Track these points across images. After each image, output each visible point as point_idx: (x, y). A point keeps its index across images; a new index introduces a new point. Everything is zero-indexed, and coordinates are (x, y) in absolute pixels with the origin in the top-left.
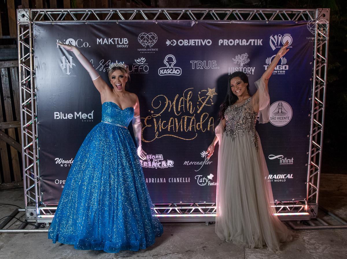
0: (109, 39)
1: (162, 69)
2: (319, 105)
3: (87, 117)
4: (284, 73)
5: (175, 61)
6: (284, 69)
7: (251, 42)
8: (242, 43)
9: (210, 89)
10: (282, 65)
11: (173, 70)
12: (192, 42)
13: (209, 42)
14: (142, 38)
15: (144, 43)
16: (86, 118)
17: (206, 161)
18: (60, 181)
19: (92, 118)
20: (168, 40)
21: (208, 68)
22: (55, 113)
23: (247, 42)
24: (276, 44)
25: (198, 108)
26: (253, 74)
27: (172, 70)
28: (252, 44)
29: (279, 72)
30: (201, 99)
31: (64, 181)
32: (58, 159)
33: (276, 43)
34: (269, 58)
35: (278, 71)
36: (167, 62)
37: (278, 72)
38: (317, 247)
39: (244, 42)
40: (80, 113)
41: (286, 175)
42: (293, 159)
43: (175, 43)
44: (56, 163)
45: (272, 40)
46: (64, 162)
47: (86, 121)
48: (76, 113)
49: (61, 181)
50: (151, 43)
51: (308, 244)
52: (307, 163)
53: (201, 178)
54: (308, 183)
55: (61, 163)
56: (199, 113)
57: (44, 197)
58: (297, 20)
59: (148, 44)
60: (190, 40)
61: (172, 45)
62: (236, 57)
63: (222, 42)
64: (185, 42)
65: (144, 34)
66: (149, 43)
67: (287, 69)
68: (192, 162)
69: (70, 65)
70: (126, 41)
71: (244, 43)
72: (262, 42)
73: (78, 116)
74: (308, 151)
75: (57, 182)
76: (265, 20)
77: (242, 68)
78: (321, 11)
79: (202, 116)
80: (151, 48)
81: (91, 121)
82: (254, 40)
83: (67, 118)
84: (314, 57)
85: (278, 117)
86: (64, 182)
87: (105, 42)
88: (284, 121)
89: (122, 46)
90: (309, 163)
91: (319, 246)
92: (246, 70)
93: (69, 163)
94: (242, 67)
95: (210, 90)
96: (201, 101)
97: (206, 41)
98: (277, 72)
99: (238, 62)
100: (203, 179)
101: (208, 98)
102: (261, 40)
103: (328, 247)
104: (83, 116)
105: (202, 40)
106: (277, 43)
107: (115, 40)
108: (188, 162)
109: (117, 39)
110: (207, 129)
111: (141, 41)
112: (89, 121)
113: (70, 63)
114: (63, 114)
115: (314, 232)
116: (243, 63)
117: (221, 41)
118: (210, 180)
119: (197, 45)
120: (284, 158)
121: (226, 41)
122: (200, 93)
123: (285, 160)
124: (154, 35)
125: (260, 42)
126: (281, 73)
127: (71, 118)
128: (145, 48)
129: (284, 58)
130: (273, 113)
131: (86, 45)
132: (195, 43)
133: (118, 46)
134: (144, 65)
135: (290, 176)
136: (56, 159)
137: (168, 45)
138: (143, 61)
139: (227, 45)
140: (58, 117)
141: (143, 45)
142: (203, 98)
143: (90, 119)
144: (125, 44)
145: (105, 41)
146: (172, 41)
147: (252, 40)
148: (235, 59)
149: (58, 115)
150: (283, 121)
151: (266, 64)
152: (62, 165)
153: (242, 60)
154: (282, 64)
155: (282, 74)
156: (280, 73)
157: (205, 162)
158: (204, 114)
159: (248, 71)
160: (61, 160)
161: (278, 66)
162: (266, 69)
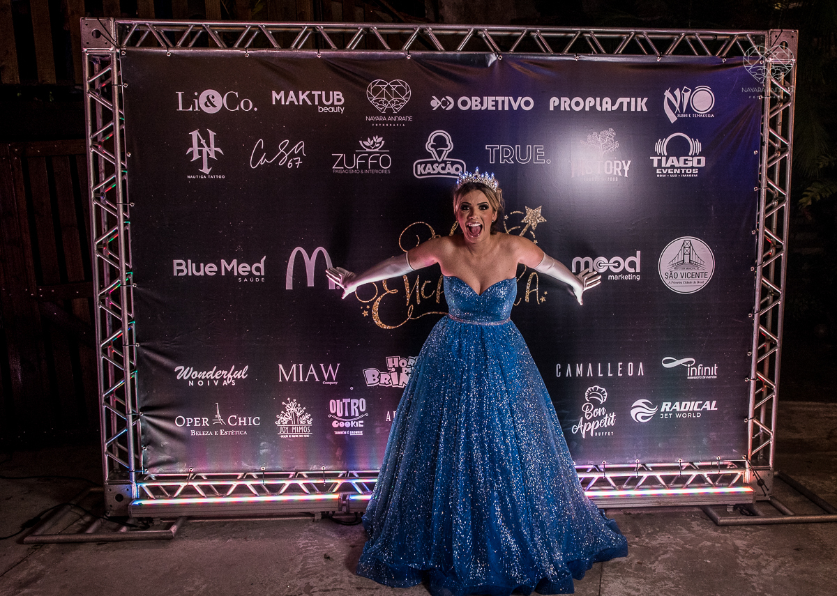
0: (300, 92)
1: (421, 163)
2: (774, 246)
3: (250, 272)
4: (696, 174)
5: (450, 146)
6: (695, 165)
7: (621, 104)
8: (601, 105)
9: (531, 208)
10: (692, 156)
11: (446, 165)
12: (489, 103)
13: (527, 103)
14: (376, 91)
15: (381, 103)
16: (247, 274)
18: (188, 419)
19: (263, 274)
20: (434, 97)
21: (525, 161)
22: (176, 262)
23: (613, 104)
24: (678, 109)
26: (626, 175)
27: (443, 165)
28: (625, 109)
29: (685, 171)
31: (197, 420)
32: (183, 367)
33: (677, 106)
34: (662, 141)
35: (683, 170)
36: (432, 146)
37: (683, 172)
38: (764, 563)
39: (607, 103)
40: (235, 262)
41: (701, 402)
42: (716, 368)
43: (450, 103)
44: (178, 378)
45: (668, 98)
46: (196, 374)
47: (249, 280)
48: (223, 262)
49: (190, 420)
50: (397, 103)
51: (743, 557)
52: (749, 376)
54: (750, 421)
55: (190, 379)
57: (149, 457)
58: (724, 55)
59: (389, 105)
60: (485, 98)
61: (444, 107)
62: (589, 137)
63: (556, 104)
64: (474, 103)
65: (381, 83)
66: (392, 102)
67: (703, 164)
69: (209, 152)
70: (338, 97)
72: (646, 104)
73: (229, 268)
74: (751, 351)
75: (180, 421)
76: (654, 53)
77: (602, 162)
78: (778, 34)
80: (395, 115)
81: (260, 280)
82: (628, 99)
83: (203, 275)
84: (762, 139)
85: (682, 272)
86: (196, 422)
87: (292, 100)
88: (696, 281)
89: (331, 110)
90: (753, 376)
91: (767, 560)
92: (611, 167)
93: (208, 378)
94: (601, 160)
95: (529, 211)
97: (521, 100)
98: (681, 171)
99: (592, 148)
101: (525, 230)
102: (645, 99)
103: (789, 562)
104: (241, 269)
105: (511, 98)
106: (679, 107)
107: (314, 95)
109: (320, 93)
110: (524, 299)
111: (374, 98)
112: (254, 280)
113: (209, 146)
114: (194, 265)
115: (761, 529)
116: (603, 150)
117: (554, 101)
119: (500, 109)
120: (696, 366)
121: (565, 102)
122: (506, 217)
123: (699, 368)
124: (404, 84)
125: (641, 104)
126: (689, 174)
127: (213, 274)
128: (383, 115)
129: (695, 140)
130: (672, 263)
131: (246, 105)
132: (496, 105)
133: (321, 110)
134: (381, 153)
135: (710, 406)
136: (177, 369)
137: (434, 109)
138: (377, 145)
139: (569, 110)
140: (182, 271)
141: (378, 108)
142: (513, 228)
143: (257, 276)
144: (337, 106)
145: (292, 98)
146: (443, 99)
147: (625, 100)
148: (586, 141)
150: (694, 283)
151: (656, 155)
152: (190, 383)
153: (601, 144)
154: (690, 154)
155: (690, 176)
156: (687, 174)
159: (615, 169)
160: (190, 370)
161: (682, 159)
162: (655, 165)
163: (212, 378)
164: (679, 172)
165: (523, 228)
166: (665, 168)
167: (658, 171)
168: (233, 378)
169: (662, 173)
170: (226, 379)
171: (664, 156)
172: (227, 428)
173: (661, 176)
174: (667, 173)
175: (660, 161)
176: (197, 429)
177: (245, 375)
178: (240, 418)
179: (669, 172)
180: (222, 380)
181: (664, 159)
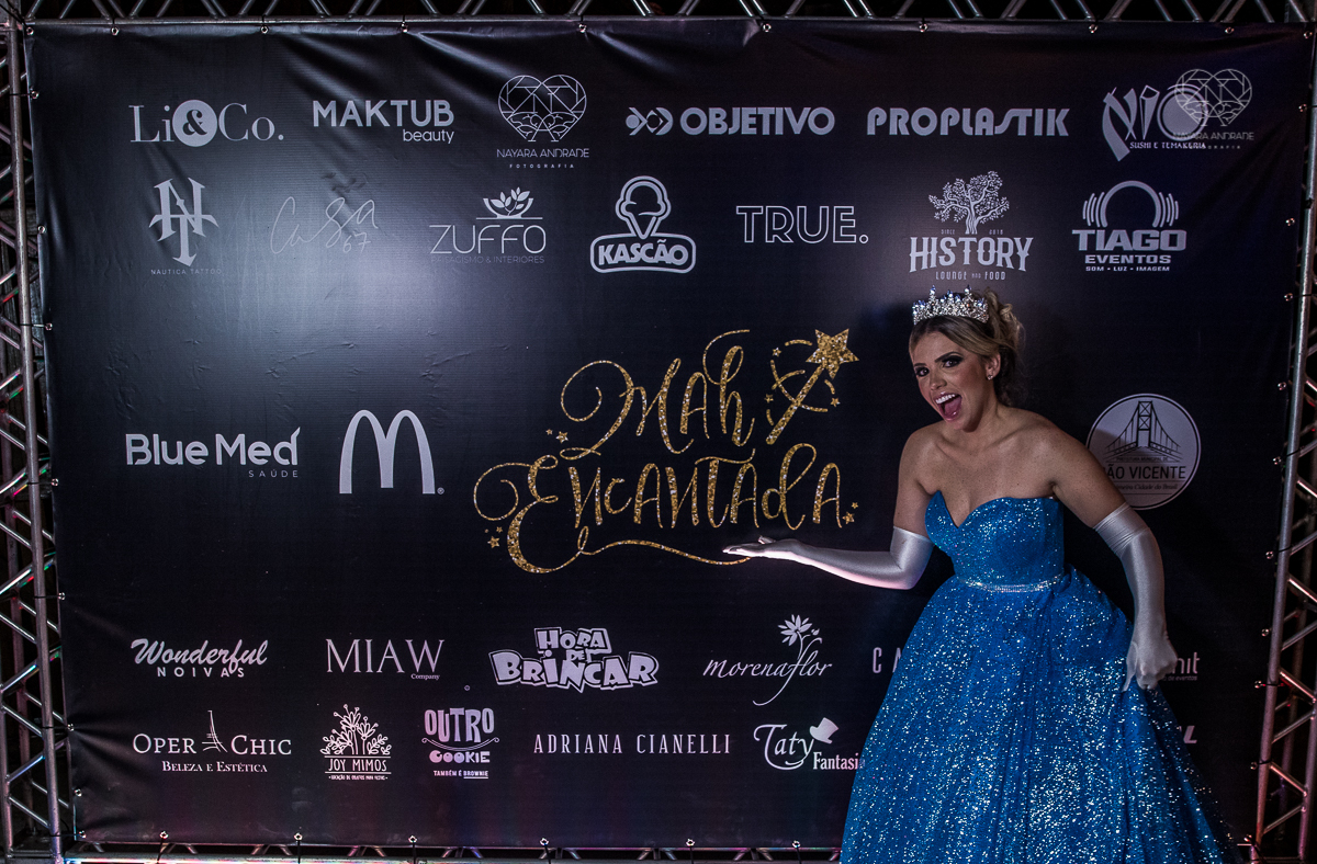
0: (368, 103)
1: (605, 243)
3: (271, 459)
4: (1166, 265)
5: (665, 207)
6: (1165, 246)
7: (1015, 120)
8: (973, 124)
9: (827, 333)
10: (1159, 229)
11: (655, 246)
12: (744, 120)
13: (821, 121)
14: (517, 97)
15: (527, 121)
16: (264, 461)
17: (803, 662)
18: (157, 740)
19: (295, 462)
20: (633, 109)
21: (815, 238)
22: (130, 437)
23: (998, 121)
24: (1131, 131)
25: (770, 420)
26: (1022, 268)
27: (650, 246)
28: (1022, 132)
29: (1144, 259)
30: (784, 378)
31: (174, 742)
32: (145, 641)
33: (1130, 125)
34: (1097, 196)
35: (1140, 258)
36: (629, 208)
37: (1140, 261)
39: (985, 119)
40: (241, 439)
42: (1196, 659)
43: (665, 121)
44: (138, 661)
45: (1111, 110)
46: (171, 656)
47: (268, 474)
48: (220, 439)
49: (160, 743)
50: (559, 121)
52: (1264, 676)
53: (778, 734)
54: (1263, 768)
55: (159, 663)
56: (772, 442)
57: (86, 812)
58: (1228, 19)
59: (543, 127)
60: (736, 111)
61: (652, 130)
62: (947, 189)
63: (881, 121)
64: (713, 121)
65: (527, 82)
66: (549, 120)
67: (1181, 245)
68: (742, 667)
69: (191, 221)
70: (442, 111)
71: (984, 123)
72: (1065, 121)
73: (231, 451)
74: (1269, 624)
75: (142, 744)
76: (1084, 16)
77: (974, 239)
79: (787, 459)
80: (556, 145)
81: (290, 474)
82: (1029, 112)
83: (181, 463)
84: (1304, 193)
85: (1134, 465)
86: (171, 745)
87: (351, 117)
88: (1161, 484)
89: (427, 136)
90: (1272, 677)
92: (992, 251)
93: (192, 661)
94: (970, 235)
95: (823, 340)
96: (784, 391)
97: (809, 115)
98: (1136, 259)
99: (953, 212)
100: (788, 743)
101: (814, 377)
102: (1064, 112)
104: (252, 453)
105: (789, 111)
106: (1134, 128)
107: (396, 106)
108: (725, 662)
109: (405, 103)
110: (810, 516)
111: (514, 113)
112: (279, 473)
113: (191, 212)
114: (164, 444)
116: (977, 215)
117: (875, 117)
118: (819, 745)
119: (766, 131)
121: (899, 117)
122: (777, 352)
124: (573, 84)
125: (1054, 122)
126: (1152, 265)
127: (202, 461)
128: (531, 146)
129: (1166, 196)
130: (1112, 448)
131: (263, 129)
132: (759, 125)
133: (408, 136)
134: (527, 223)
136: (136, 643)
137: (633, 133)
138: (520, 207)
139: (908, 133)
140: (143, 455)
141: (521, 132)
142: (790, 374)
143: (284, 467)
144: (441, 128)
145: (351, 113)
146: (652, 113)
147: (1023, 114)
148: (941, 197)
149: (144, 449)
150: (1158, 487)
151: (1083, 226)
152: (161, 672)
153: (972, 204)
154: (1155, 225)
155: (1154, 269)
156: (1148, 265)
157: (798, 664)
158: (796, 448)
159: (1001, 255)
160: (158, 647)
161: (1138, 234)
162: (1083, 246)
163: (201, 662)
164: (1131, 261)
165: (809, 374)
166: (1102, 253)
167: (1088, 259)
168: (240, 664)
169: (1098, 264)
170: (227, 665)
171: (1101, 228)
172: (230, 758)
173: (1094, 269)
174: (1107, 264)
175: (1092, 240)
176: (174, 759)
177: (262, 658)
178: (253, 741)
179: (1111, 262)
180: (219, 666)
181: (1101, 234)
